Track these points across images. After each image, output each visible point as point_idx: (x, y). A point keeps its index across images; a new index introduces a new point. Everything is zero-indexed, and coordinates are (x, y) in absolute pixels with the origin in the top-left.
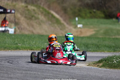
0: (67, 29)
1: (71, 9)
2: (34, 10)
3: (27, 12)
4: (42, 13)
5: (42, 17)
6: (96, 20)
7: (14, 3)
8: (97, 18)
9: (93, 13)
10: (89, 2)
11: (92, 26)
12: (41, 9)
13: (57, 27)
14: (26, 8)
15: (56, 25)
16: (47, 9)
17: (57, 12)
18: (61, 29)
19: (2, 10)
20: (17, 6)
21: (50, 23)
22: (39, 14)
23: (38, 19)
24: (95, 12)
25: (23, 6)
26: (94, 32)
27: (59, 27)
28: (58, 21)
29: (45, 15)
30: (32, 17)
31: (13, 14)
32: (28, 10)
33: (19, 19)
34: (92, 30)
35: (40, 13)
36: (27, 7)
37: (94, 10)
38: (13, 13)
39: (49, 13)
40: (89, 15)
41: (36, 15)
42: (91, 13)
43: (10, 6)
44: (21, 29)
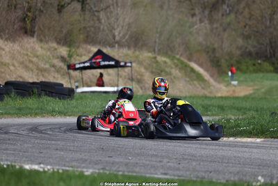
0: (212, 88)
1: (227, 60)
2: (165, 62)
3: (154, 65)
4: (177, 66)
5: (176, 72)
6: (261, 75)
7: (137, 53)
8: (263, 72)
9: (257, 65)
10: (252, 50)
11: (251, 84)
12: (176, 61)
13: (198, 86)
14: (153, 60)
15: (195, 82)
16: (186, 61)
17: (201, 65)
18: (203, 88)
19: (113, 63)
20: (141, 57)
21: (188, 79)
22: (172, 68)
23: (170, 74)
24: (259, 64)
25: (149, 57)
26: (251, 92)
27: (200, 85)
28: (199, 77)
29: (181, 69)
30: (162, 71)
31: (130, 68)
32: (157, 62)
33: (142, 75)
34: (250, 88)
35: (173, 66)
36: (155, 58)
37: (259, 62)
38: (128, 66)
39: (186, 66)
40: (251, 68)
41: (167, 70)
42: (254, 65)
43: (131, 57)
44: (145, 89)
